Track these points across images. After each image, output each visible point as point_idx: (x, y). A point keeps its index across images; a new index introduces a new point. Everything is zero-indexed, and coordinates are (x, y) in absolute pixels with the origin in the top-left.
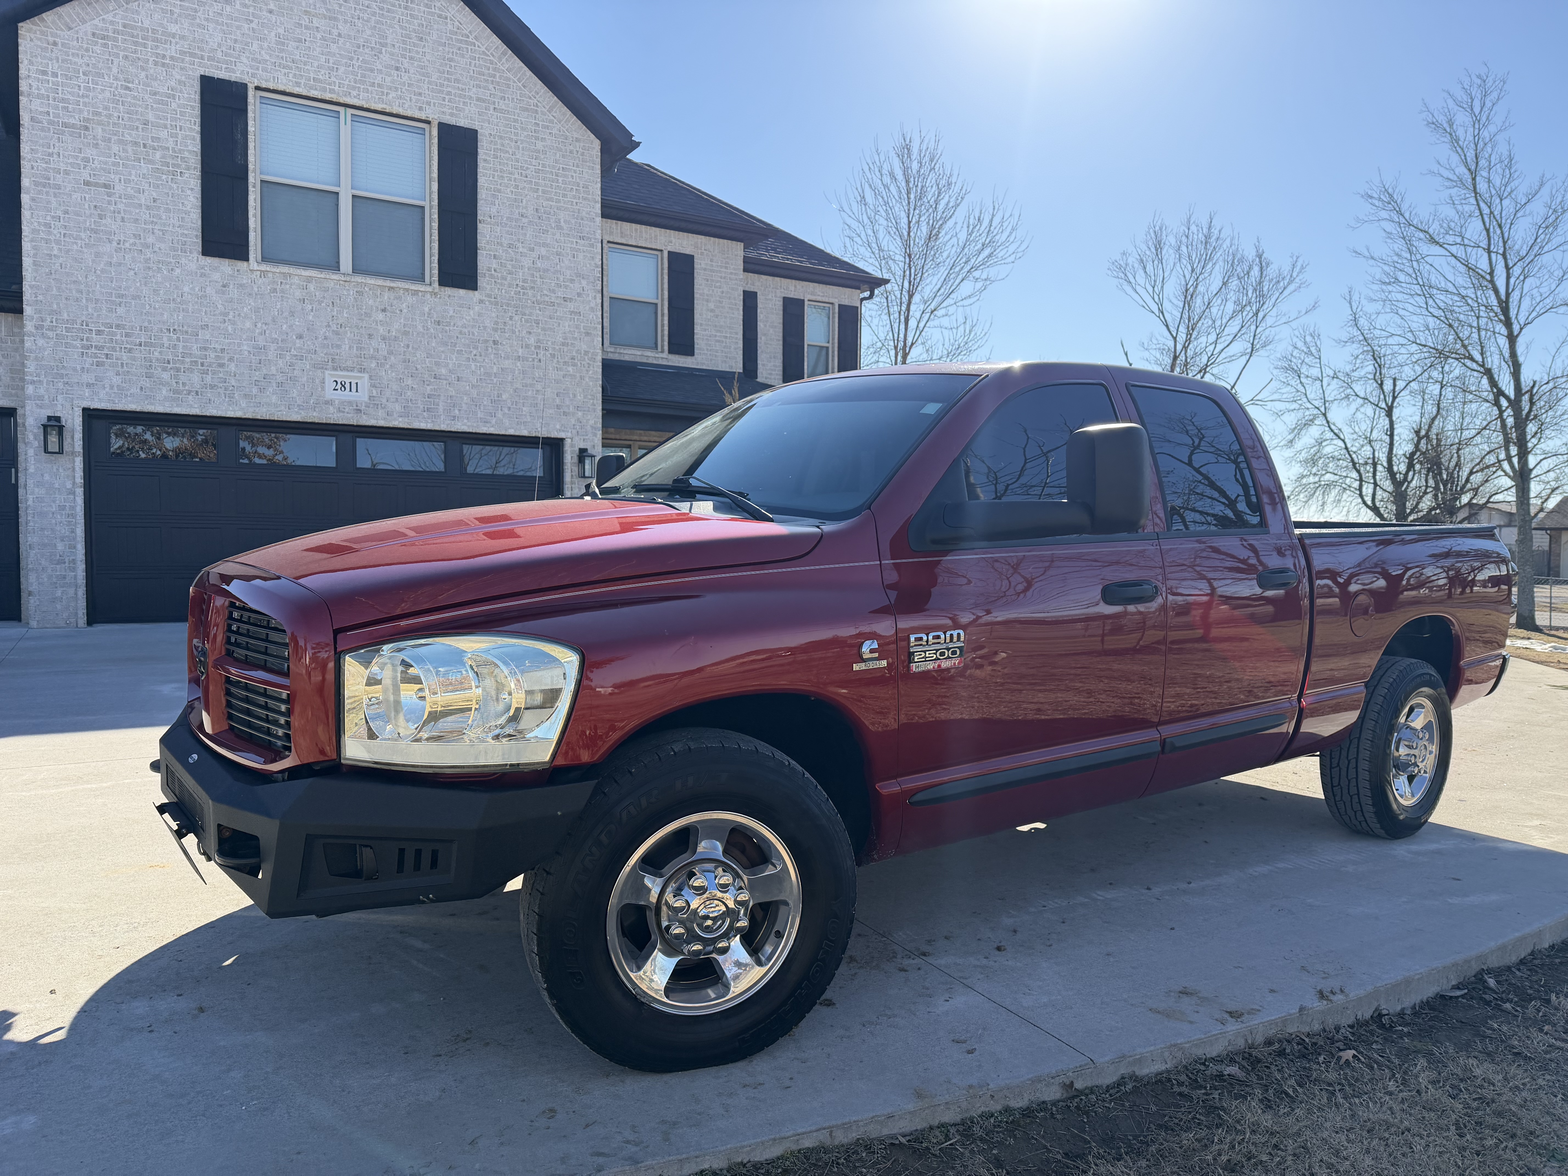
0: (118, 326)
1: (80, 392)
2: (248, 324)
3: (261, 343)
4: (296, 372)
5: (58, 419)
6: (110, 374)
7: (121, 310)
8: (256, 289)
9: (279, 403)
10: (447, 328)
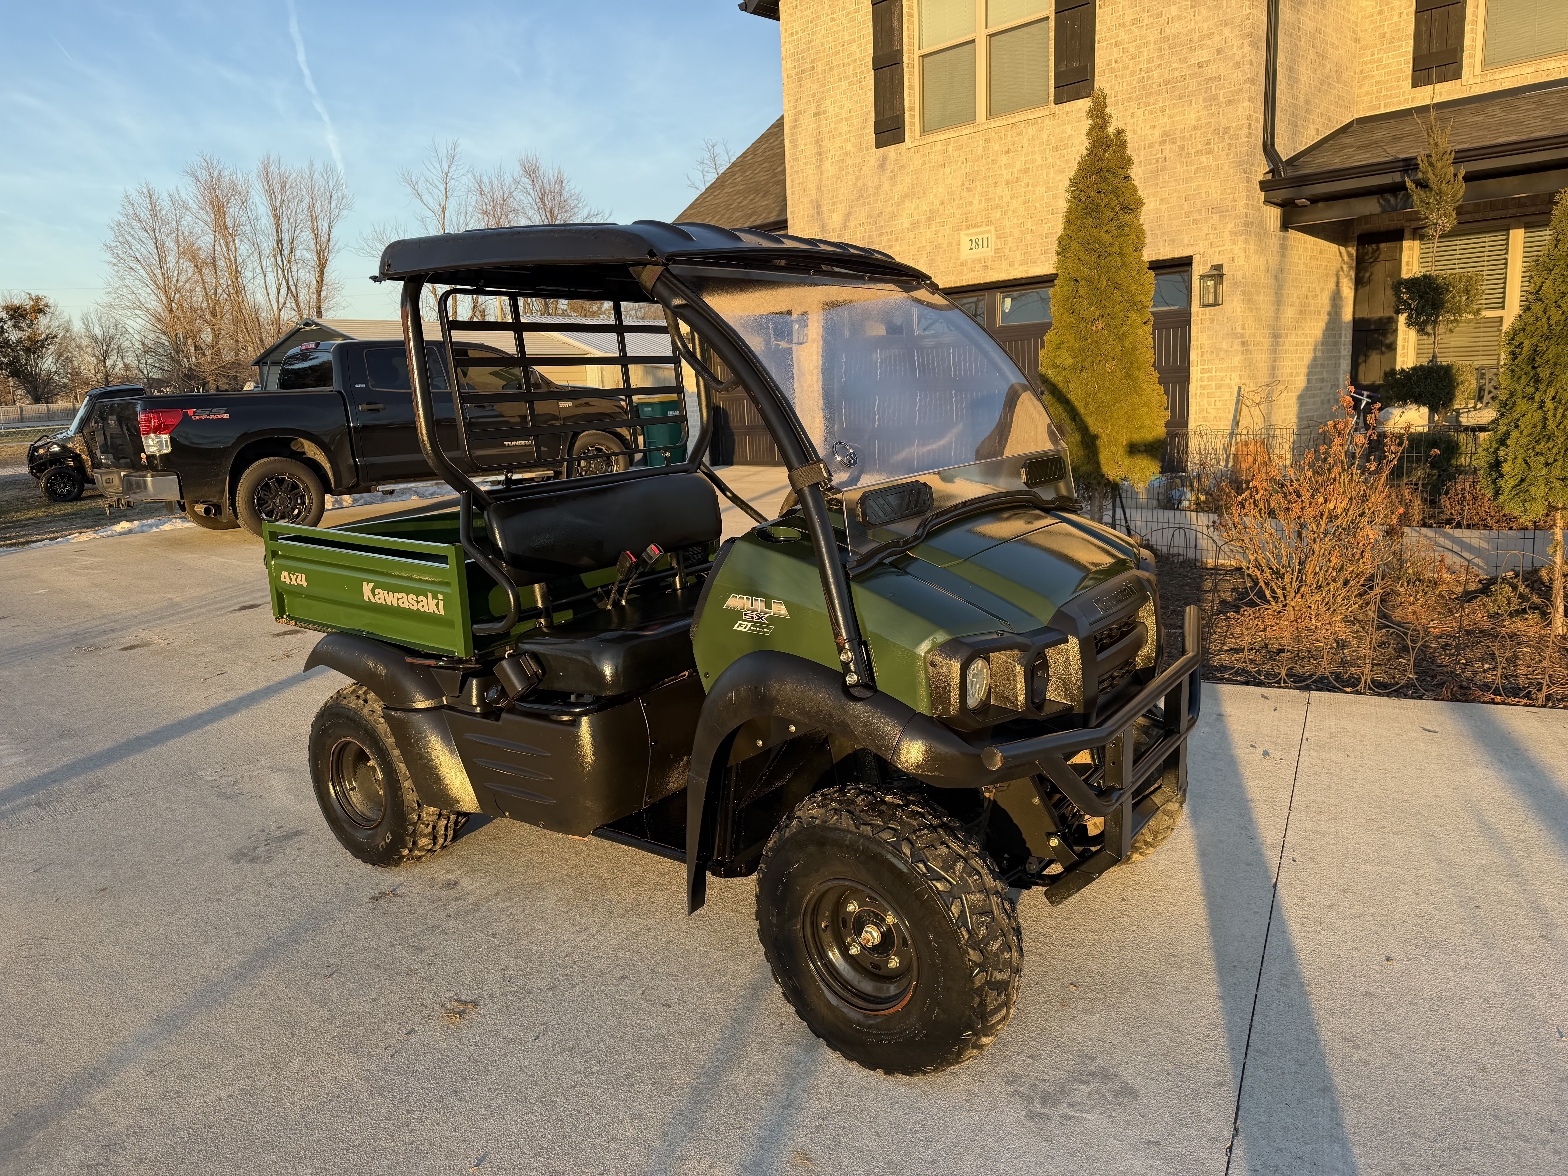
4: (939, 239)
10: (1065, 151)
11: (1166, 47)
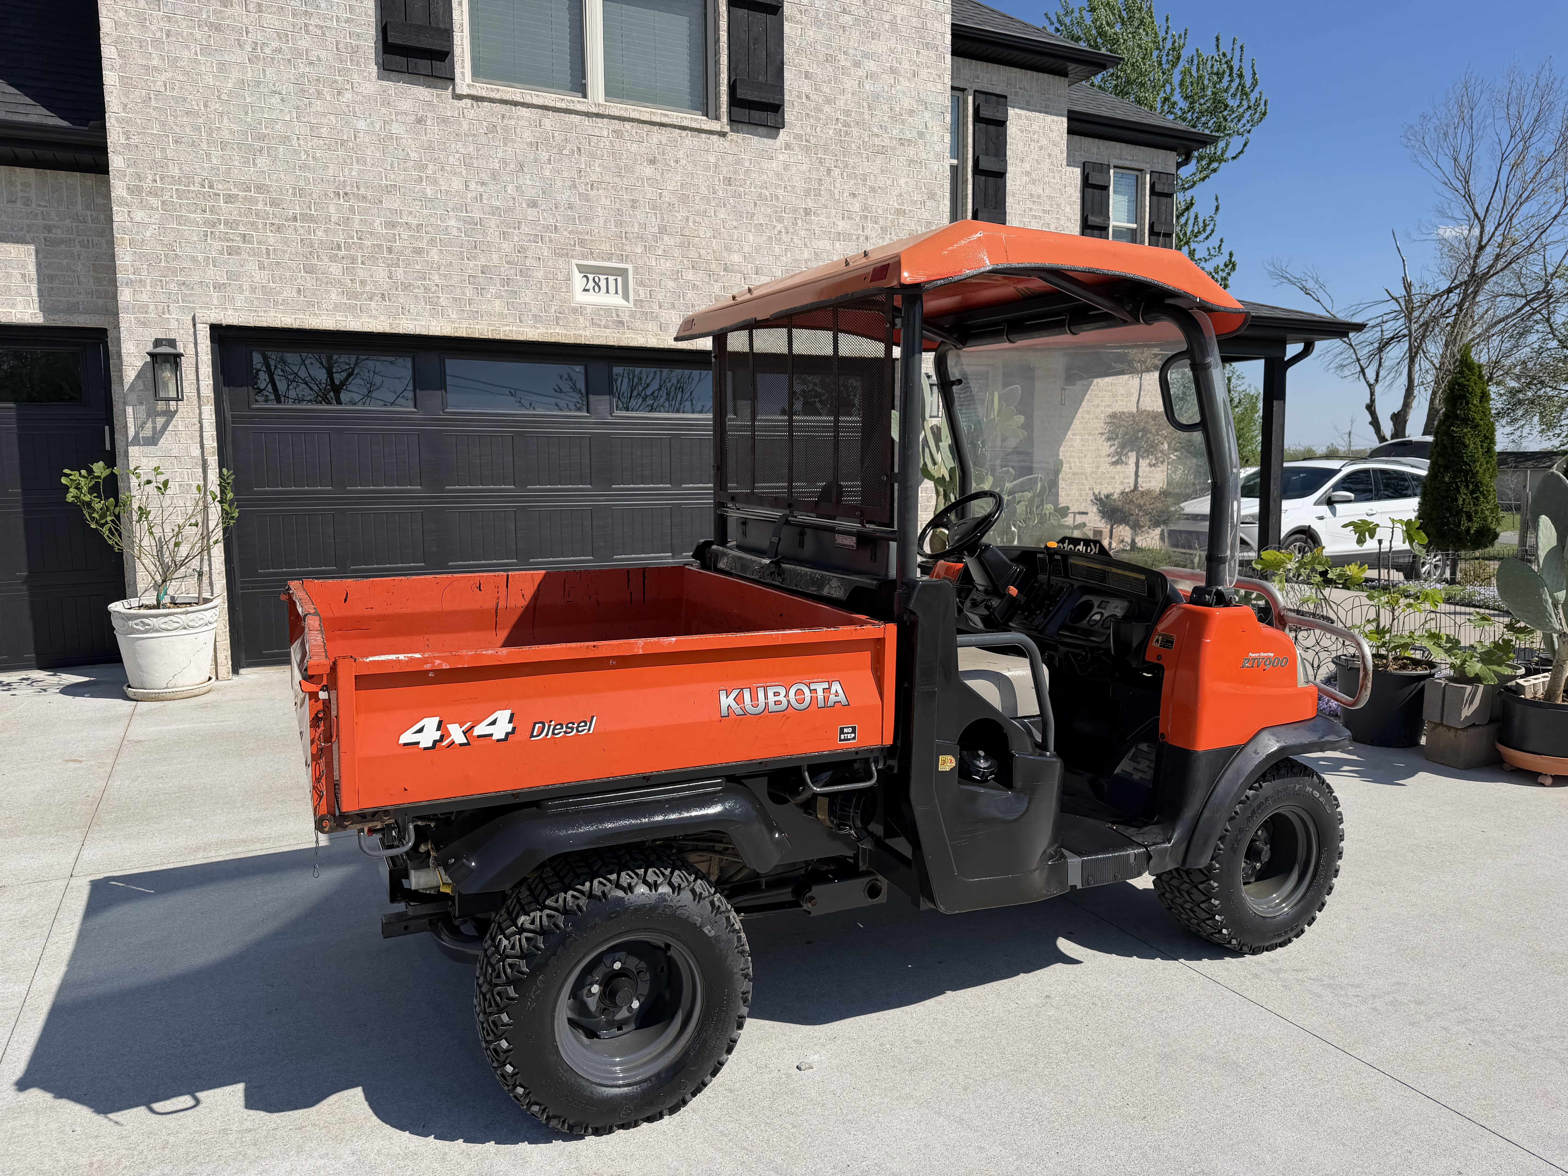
0: (259, 188)
1: (204, 299)
2: (457, 184)
3: (477, 215)
4: (528, 262)
5: (172, 343)
6: (252, 266)
7: (262, 161)
8: (465, 126)
9: (506, 312)
10: (742, 189)
11: (865, 104)
